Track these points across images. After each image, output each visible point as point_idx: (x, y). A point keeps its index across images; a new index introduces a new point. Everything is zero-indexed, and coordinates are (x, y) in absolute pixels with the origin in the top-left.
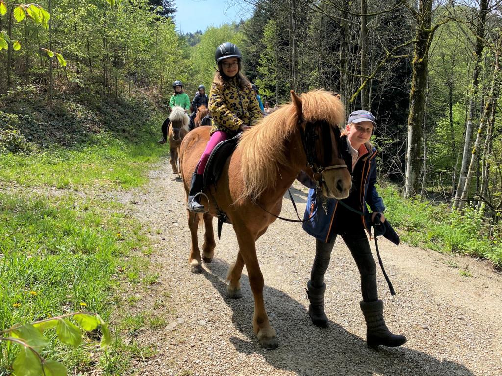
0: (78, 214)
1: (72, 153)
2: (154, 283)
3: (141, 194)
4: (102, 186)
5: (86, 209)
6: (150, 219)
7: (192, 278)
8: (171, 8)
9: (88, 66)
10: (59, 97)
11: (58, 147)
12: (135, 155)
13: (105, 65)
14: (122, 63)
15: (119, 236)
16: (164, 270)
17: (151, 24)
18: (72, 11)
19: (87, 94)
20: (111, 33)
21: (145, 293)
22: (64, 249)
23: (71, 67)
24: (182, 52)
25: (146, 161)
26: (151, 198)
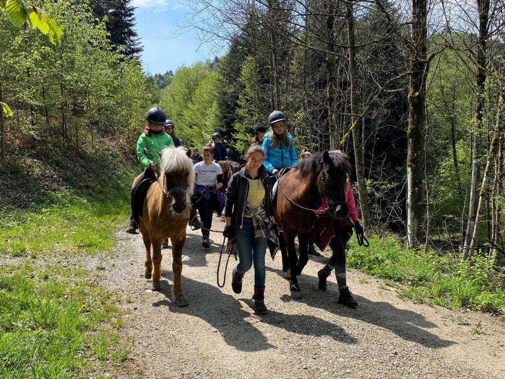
0: (38, 284)
1: (29, 216)
2: (126, 359)
3: (109, 258)
4: (64, 251)
5: (46, 278)
6: (119, 287)
7: (169, 352)
8: (136, 47)
9: (44, 115)
10: (12, 153)
11: (12, 209)
12: (100, 214)
13: (63, 114)
14: (82, 110)
15: (84, 307)
16: (136, 343)
17: (114, 66)
18: (24, 55)
19: (45, 148)
20: (69, 77)
21: (115, 371)
22: (21, 326)
23: (25, 118)
24: (150, 95)
25: (113, 221)
26: (120, 262)
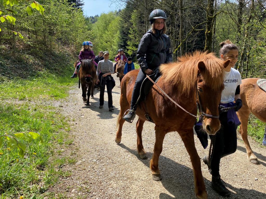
0: (31, 112)
1: (27, 82)
2: (71, 144)
3: (65, 102)
4: (44, 98)
5: (35, 110)
6: (69, 114)
7: (90, 141)
8: (81, 3)
9: (34, 34)
10: (19, 52)
11: (19, 79)
12: (62, 82)
13: (44, 34)
14: (54, 33)
15: (53, 123)
16: (76, 138)
17: (69, 12)
18: (25, 5)
19: (35, 50)
20: (47, 17)
21: (66, 149)
22: (24, 129)
23: (25, 35)
24: (87, 27)
25: (67, 85)
26: (70, 104)
